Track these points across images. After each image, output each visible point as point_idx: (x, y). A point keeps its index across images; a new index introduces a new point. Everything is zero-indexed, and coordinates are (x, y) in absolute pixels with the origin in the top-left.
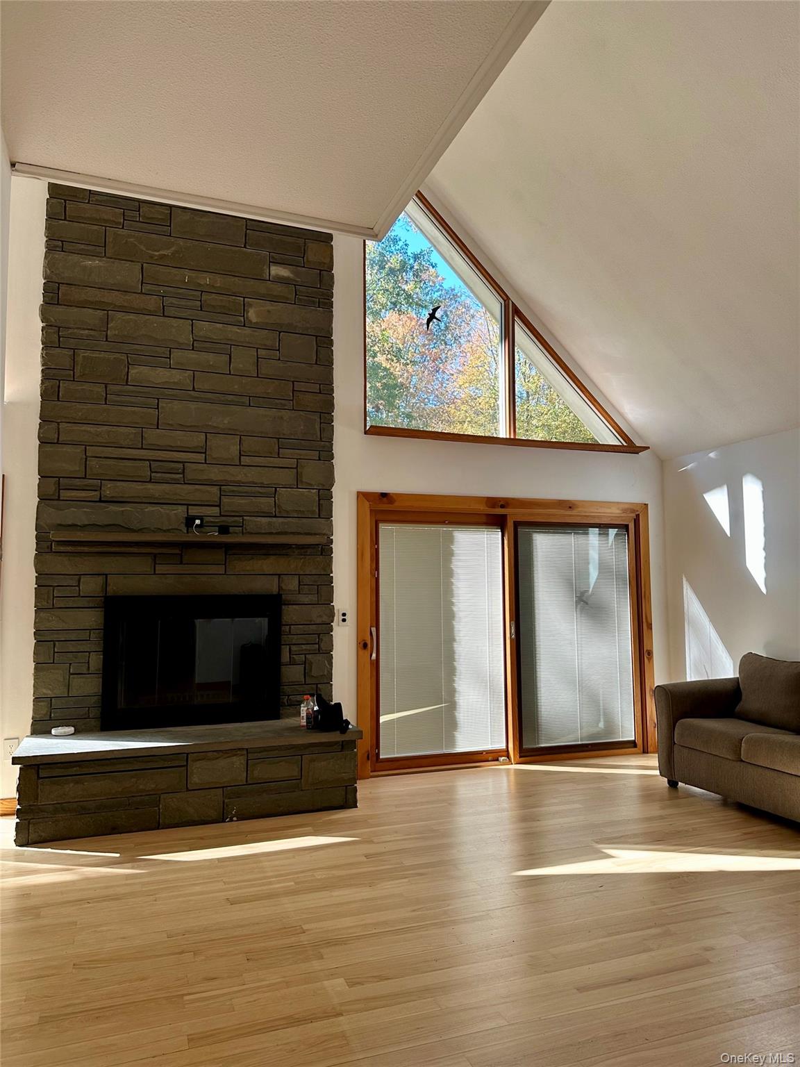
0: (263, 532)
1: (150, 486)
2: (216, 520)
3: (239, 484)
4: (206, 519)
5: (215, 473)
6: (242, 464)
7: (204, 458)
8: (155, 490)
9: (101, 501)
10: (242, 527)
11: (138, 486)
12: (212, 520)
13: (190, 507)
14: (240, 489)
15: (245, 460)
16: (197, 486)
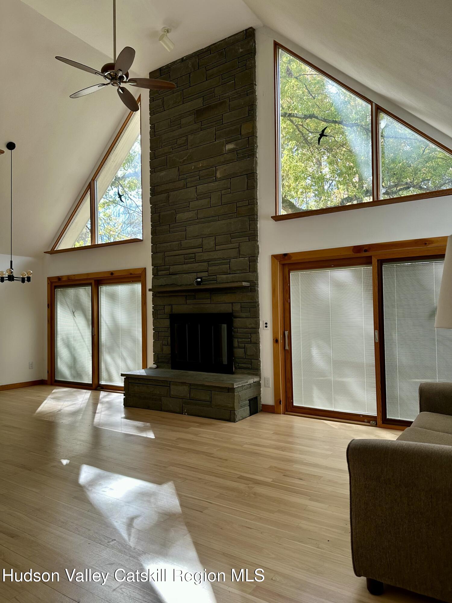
0: (225, 282)
1: (184, 266)
2: (206, 278)
3: (215, 259)
4: (203, 278)
5: (205, 256)
6: (216, 250)
7: (202, 249)
8: (185, 267)
9: (170, 275)
10: (216, 280)
11: (180, 266)
12: (205, 278)
13: (198, 273)
14: (216, 262)
15: (218, 248)
16: (200, 264)
